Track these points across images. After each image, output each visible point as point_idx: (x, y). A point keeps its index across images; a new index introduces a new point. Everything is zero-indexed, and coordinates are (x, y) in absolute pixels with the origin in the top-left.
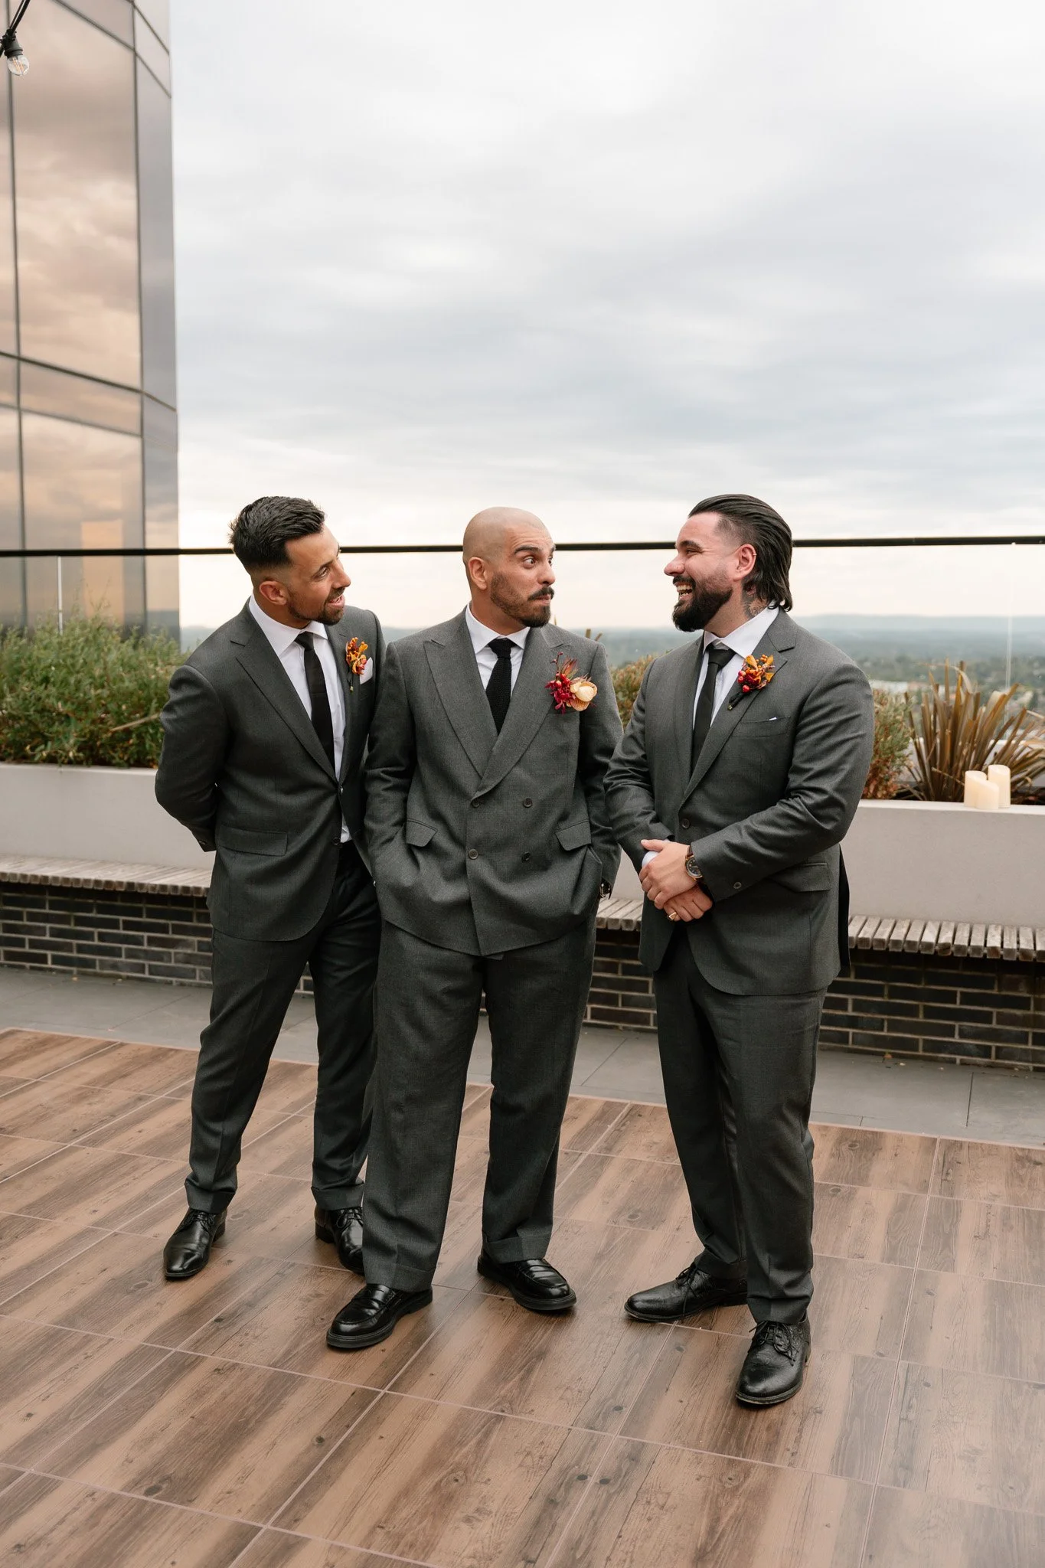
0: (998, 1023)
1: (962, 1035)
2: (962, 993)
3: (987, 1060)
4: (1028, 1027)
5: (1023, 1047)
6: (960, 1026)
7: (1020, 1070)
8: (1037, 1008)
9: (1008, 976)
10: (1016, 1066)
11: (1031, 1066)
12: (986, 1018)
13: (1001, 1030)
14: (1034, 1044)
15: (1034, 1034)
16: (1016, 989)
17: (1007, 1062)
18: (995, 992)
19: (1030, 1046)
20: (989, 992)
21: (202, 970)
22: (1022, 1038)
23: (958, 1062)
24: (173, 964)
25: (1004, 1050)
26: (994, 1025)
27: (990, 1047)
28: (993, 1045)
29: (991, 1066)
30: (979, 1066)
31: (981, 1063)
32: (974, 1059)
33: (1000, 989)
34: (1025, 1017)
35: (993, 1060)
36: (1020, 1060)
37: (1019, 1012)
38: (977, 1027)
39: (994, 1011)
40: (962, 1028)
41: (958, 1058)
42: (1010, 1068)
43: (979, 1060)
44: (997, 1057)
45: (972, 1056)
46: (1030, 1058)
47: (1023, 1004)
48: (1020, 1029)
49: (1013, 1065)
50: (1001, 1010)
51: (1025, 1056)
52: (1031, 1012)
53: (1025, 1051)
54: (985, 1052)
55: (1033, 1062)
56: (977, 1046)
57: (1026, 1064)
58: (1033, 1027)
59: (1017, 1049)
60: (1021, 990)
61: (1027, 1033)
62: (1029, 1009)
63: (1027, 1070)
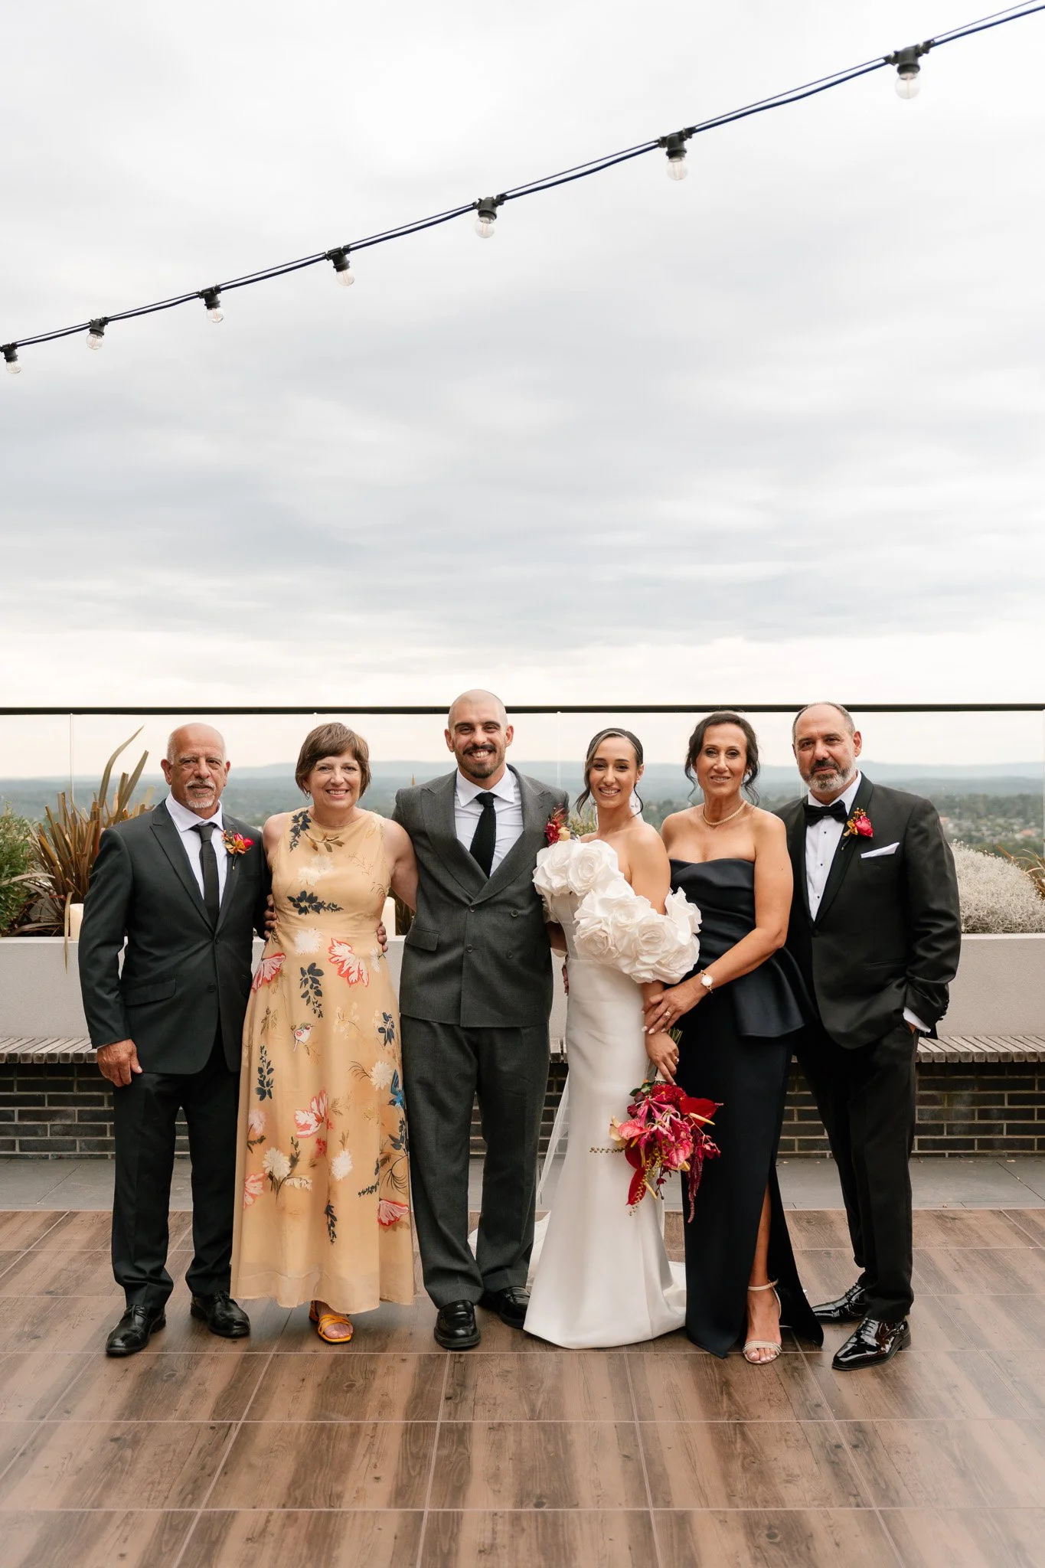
21: (84, 1141)
24: (49, 1137)
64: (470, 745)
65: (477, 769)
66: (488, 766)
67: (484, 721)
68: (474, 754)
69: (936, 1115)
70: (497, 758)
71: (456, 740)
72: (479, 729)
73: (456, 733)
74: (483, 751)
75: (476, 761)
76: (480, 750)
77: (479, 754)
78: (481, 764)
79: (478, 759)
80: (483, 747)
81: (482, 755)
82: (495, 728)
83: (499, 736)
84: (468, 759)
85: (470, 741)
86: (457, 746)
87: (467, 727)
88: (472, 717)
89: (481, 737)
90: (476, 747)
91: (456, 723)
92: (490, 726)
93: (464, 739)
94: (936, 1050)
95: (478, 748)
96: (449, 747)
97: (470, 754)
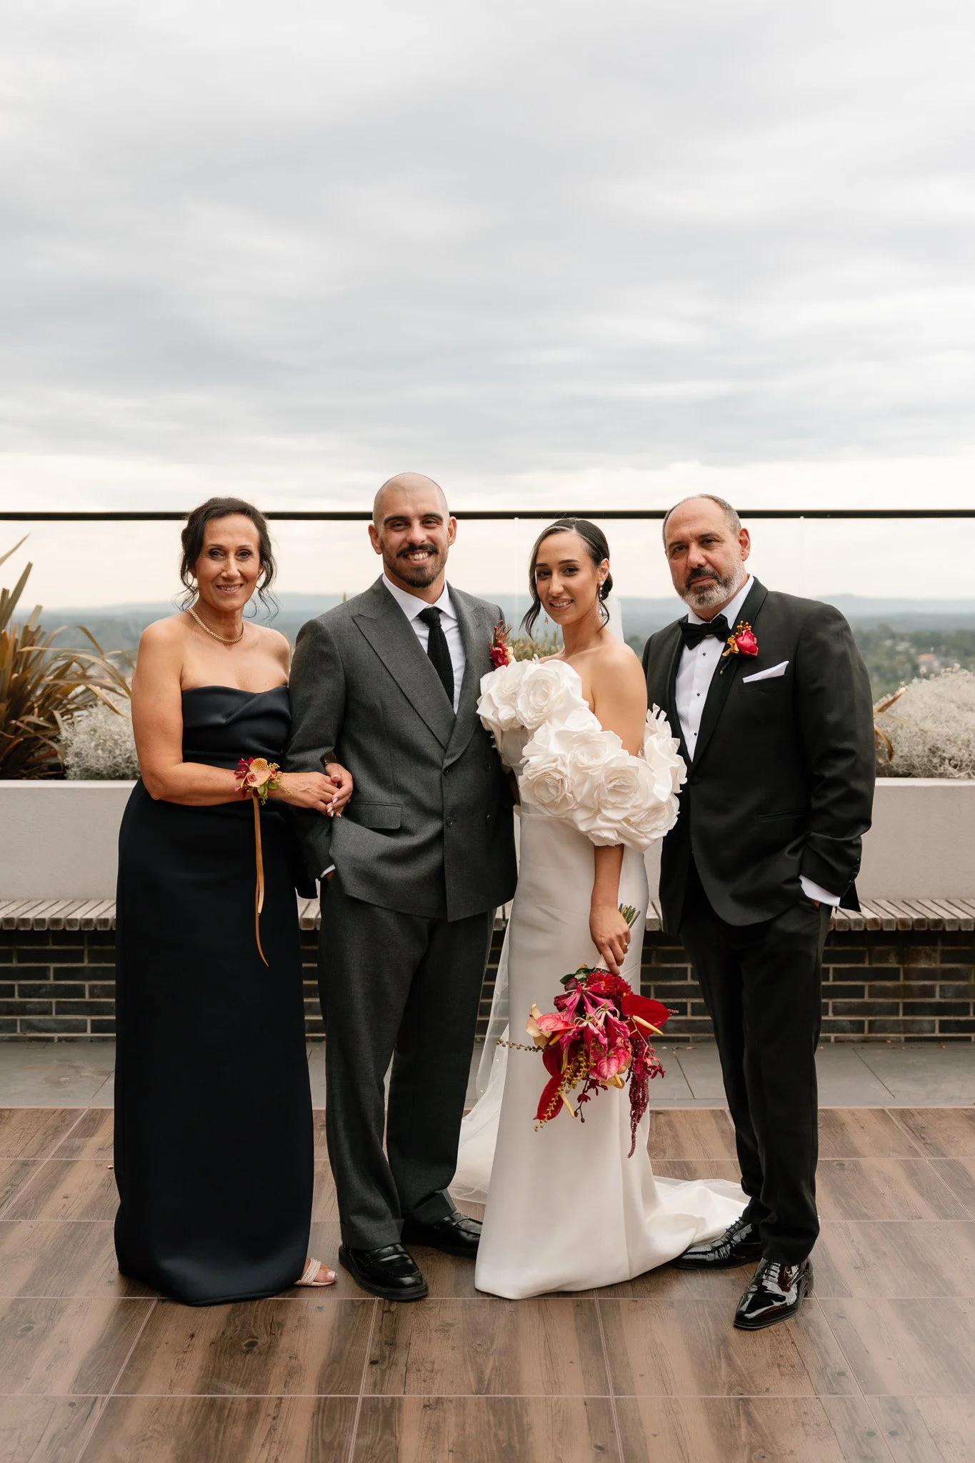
0: (871, 996)
1: (836, 1013)
2: (834, 969)
3: (860, 1035)
4: (898, 998)
5: (894, 1018)
6: (833, 1003)
7: (892, 1041)
8: (906, 978)
9: (878, 948)
10: (888, 1038)
11: (902, 1036)
12: (858, 992)
13: (874, 1003)
14: (904, 1014)
15: (905, 1004)
16: (887, 961)
17: (879, 1035)
18: (866, 965)
19: (901, 1017)
20: (860, 965)
22: (893, 1010)
23: (833, 1040)
25: (877, 1023)
26: (866, 999)
27: (863, 1022)
28: (866, 1019)
29: (865, 1041)
30: (852, 1041)
31: (855, 1039)
32: (848, 1035)
33: (870, 963)
34: (897, 988)
35: (866, 1034)
36: (892, 1032)
37: (889, 984)
38: (851, 1003)
39: (866, 984)
40: (835, 1004)
41: (833, 1036)
42: (883, 1041)
43: (852, 1036)
44: (870, 1031)
45: (844, 1032)
46: (902, 1029)
47: (892, 974)
48: (891, 1001)
49: (884, 1037)
50: (873, 983)
51: (895, 1028)
52: (901, 982)
53: (897, 1021)
54: (858, 1027)
55: (904, 1033)
56: (850, 1021)
57: (898, 1035)
58: (904, 998)
59: (889, 1020)
60: (890, 961)
61: (898, 1004)
62: (898, 979)
63: (898, 1041)
64: (406, 545)
65: (413, 575)
66: (429, 571)
67: (423, 514)
68: (411, 557)
69: (960, 992)
70: (438, 563)
71: (387, 540)
72: (416, 524)
73: (386, 529)
74: (422, 553)
75: (413, 564)
76: (419, 551)
77: (417, 557)
78: (420, 569)
79: (416, 562)
80: (422, 548)
81: (421, 557)
82: (438, 523)
83: (441, 533)
84: (402, 562)
85: (405, 540)
86: (387, 547)
87: (402, 522)
88: (408, 509)
89: (419, 534)
90: (413, 548)
91: (386, 516)
92: (429, 520)
93: (397, 537)
94: (963, 916)
95: (417, 549)
96: (376, 548)
97: (406, 557)
